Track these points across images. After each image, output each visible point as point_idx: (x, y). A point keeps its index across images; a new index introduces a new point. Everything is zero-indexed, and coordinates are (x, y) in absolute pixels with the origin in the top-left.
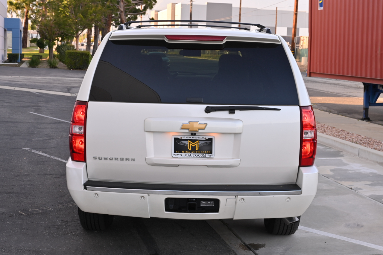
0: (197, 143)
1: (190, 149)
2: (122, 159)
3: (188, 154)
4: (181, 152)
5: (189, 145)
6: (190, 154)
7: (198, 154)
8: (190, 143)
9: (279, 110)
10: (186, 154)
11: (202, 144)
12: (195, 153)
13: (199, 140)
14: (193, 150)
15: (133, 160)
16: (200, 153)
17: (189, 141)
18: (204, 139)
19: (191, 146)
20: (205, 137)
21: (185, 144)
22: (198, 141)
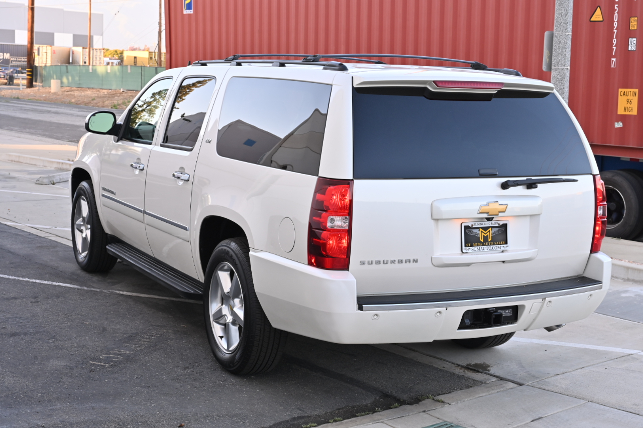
0: (489, 231)
1: (482, 241)
2: (400, 262)
3: (480, 247)
4: (472, 246)
5: (481, 234)
6: (482, 247)
7: (492, 246)
8: (482, 232)
9: (577, 181)
10: (478, 247)
11: (495, 232)
12: (488, 245)
13: (492, 227)
14: (486, 242)
15: (416, 261)
16: (494, 245)
17: (481, 230)
18: (497, 225)
19: (484, 236)
20: (499, 222)
21: (476, 233)
22: (490, 229)
